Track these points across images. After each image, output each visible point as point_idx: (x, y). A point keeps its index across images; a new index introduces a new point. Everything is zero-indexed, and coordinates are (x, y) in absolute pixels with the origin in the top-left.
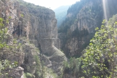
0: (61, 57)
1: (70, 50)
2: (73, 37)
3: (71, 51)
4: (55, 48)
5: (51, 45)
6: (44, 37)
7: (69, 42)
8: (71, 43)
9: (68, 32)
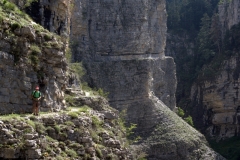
0: (191, 150)
1: (211, 112)
2: (229, 56)
3: (216, 118)
4: (160, 105)
5: (141, 91)
6: (111, 52)
7: (212, 78)
8: (222, 79)
9: (204, 32)
